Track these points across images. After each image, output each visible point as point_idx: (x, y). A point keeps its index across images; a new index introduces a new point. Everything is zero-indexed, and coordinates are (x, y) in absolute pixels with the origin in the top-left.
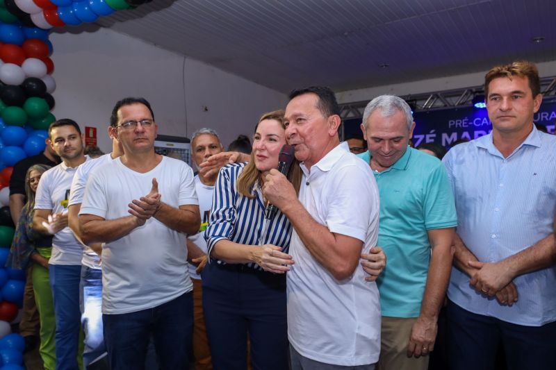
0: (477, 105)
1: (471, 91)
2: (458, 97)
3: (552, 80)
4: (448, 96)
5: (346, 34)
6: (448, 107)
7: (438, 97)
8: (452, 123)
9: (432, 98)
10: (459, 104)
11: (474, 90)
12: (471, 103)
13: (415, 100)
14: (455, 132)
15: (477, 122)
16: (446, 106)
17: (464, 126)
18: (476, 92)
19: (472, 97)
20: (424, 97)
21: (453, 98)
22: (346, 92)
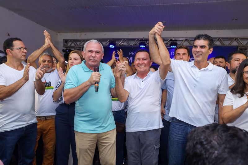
0: (141, 46)
1: (139, 40)
2: (133, 42)
3: (168, 39)
4: (129, 41)
5: (87, 8)
6: (129, 46)
7: (125, 41)
8: (131, 53)
9: (123, 41)
10: (133, 45)
11: (140, 40)
12: (138, 45)
13: (116, 41)
16: (128, 45)
18: (141, 41)
19: (139, 43)
20: (119, 40)
21: (131, 42)
22: (83, 33)
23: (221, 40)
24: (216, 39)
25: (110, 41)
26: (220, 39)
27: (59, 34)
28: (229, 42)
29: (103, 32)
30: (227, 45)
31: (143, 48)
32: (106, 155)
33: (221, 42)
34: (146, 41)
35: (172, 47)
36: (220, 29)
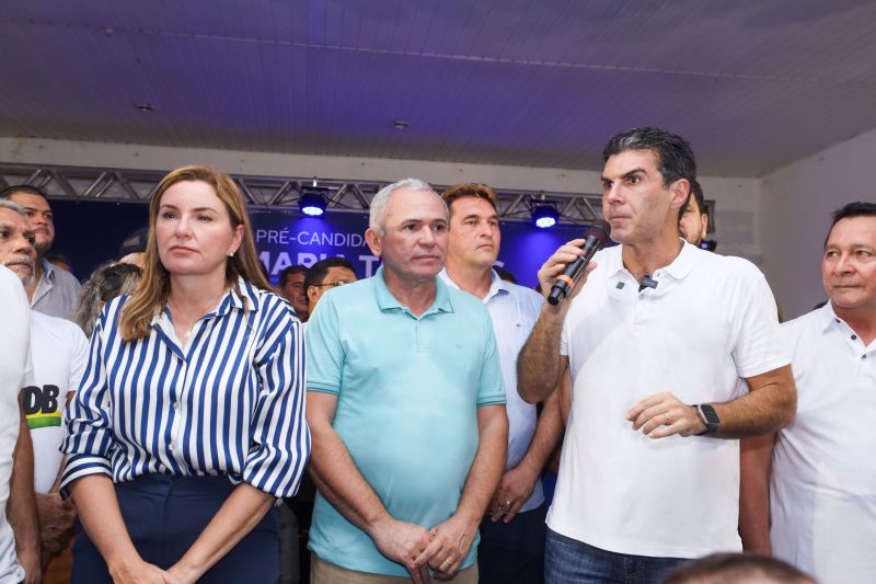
0: (306, 210)
1: (295, 184)
2: (272, 191)
6: (257, 206)
8: (261, 234)
10: (275, 203)
12: (295, 204)
14: (266, 250)
15: (304, 238)
16: (250, 203)
17: (281, 242)
18: (303, 187)
21: (264, 191)
22: (29, 140)
26: (582, 199)
29: (129, 143)
31: (315, 217)
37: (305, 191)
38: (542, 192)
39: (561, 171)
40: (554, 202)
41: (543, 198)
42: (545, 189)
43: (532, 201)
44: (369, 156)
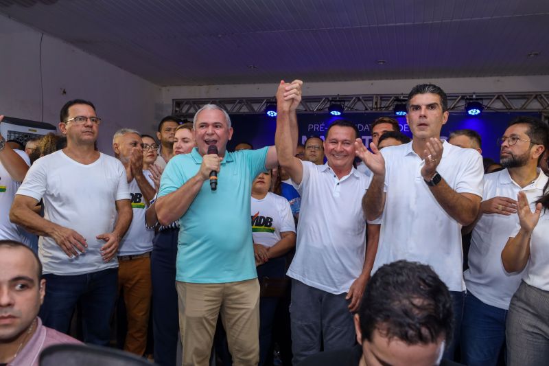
0: (332, 113)
1: (328, 99)
2: (316, 103)
3: (391, 97)
4: (308, 102)
5: (220, 36)
6: (309, 112)
8: (311, 126)
10: (317, 110)
11: (330, 99)
12: (327, 110)
16: (306, 110)
17: (320, 131)
18: (331, 101)
19: (328, 105)
21: (312, 103)
22: (213, 86)
23: (504, 98)
24: (494, 96)
25: (267, 102)
26: (502, 96)
27: (164, 89)
28: (523, 102)
29: (254, 83)
30: (516, 109)
31: (338, 116)
32: (240, 332)
33: (504, 103)
34: (344, 101)
35: (397, 113)
36: (502, 76)
37: (333, 103)
38: (474, 93)
39: (497, 78)
40: (482, 99)
41: (474, 97)
42: (476, 92)
43: (467, 99)
44: (375, 79)
